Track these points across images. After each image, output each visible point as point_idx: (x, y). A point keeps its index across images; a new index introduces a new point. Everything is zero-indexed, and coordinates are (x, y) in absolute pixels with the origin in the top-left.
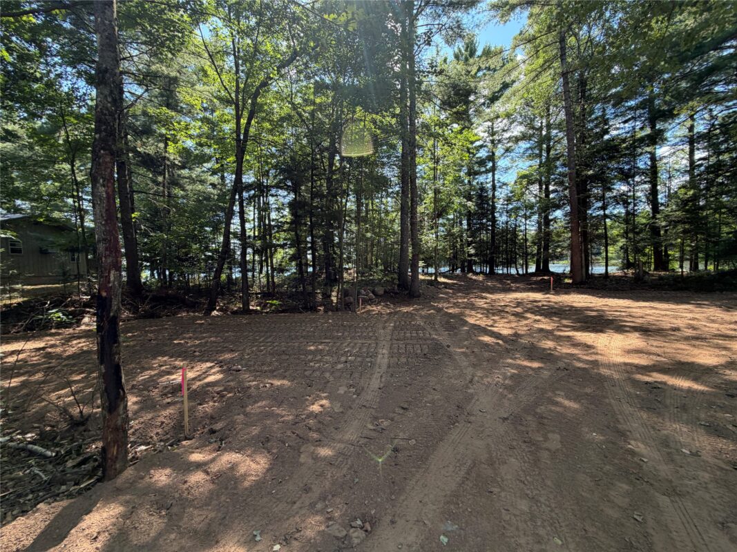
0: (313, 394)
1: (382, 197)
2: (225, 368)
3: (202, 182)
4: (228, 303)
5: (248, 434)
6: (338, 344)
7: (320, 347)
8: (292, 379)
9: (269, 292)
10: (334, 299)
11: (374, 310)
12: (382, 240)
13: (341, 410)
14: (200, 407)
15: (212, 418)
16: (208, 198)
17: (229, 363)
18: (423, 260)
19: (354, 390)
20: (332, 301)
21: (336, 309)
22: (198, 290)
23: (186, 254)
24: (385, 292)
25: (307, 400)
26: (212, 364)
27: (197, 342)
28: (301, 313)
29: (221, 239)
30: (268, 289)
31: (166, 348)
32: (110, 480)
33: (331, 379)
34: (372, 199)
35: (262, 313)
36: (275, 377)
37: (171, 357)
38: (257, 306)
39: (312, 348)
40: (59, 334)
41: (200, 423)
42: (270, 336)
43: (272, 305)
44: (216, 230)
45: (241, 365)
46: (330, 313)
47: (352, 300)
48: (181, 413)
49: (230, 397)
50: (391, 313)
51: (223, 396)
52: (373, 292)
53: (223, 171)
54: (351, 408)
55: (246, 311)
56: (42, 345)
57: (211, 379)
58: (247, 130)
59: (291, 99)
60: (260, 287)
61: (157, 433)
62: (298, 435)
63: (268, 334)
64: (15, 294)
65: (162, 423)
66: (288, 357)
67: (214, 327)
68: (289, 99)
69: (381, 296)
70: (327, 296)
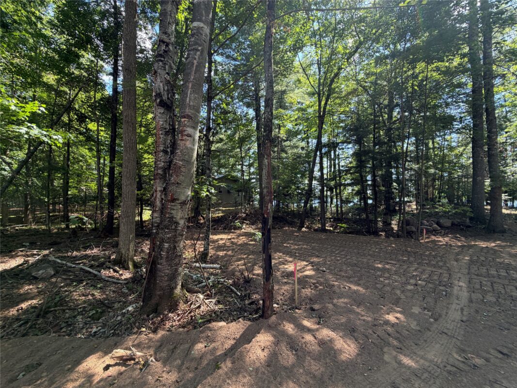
0: (387, 305)
1: (445, 135)
2: (315, 267)
3: (297, 147)
4: (311, 224)
5: (338, 320)
6: (405, 267)
7: (387, 266)
8: (367, 288)
9: (339, 218)
10: (395, 228)
11: (440, 241)
12: (446, 174)
13: (418, 328)
14: (303, 290)
15: (311, 300)
16: (299, 157)
17: (317, 265)
18: (506, 192)
19: (430, 314)
20: (393, 228)
21: (397, 236)
22: (293, 214)
23: (288, 192)
24: (453, 224)
25: (382, 309)
26: (307, 263)
27: (297, 247)
28: (365, 235)
29: (307, 182)
30: (337, 215)
31: (281, 248)
32: (266, 319)
33: (403, 297)
34: (433, 139)
35: (334, 232)
36: (351, 282)
37: (284, 254)
38: (330, 227)
39: (379, 266)
40: (235, 233)
41: (303, 300)
42: (343, 251)
43: (341, 227)
44: (303, 176)
45: (326, 268)
46: (392, 239)
47: (414, 229)
48: (294, 291)
49: (321, 289)
50: (463, 247)
51: (317, 287)
52: (438, 224)
53: (308, 138)
54: (429, 330)
55: (323, 230)
56: (229, 237)
57: (307, 273)
58: (325, 108)
59: (356, 77)
60: (331, 213)
61: (281, 299)
62: (378, 336)
63: (342, 249)
64: (220, 212)
65: (284, 294)
66: (359, 269)
67: (304, 238)
68: (354, 78)
69: (447, 228)
70: (387, 224)
